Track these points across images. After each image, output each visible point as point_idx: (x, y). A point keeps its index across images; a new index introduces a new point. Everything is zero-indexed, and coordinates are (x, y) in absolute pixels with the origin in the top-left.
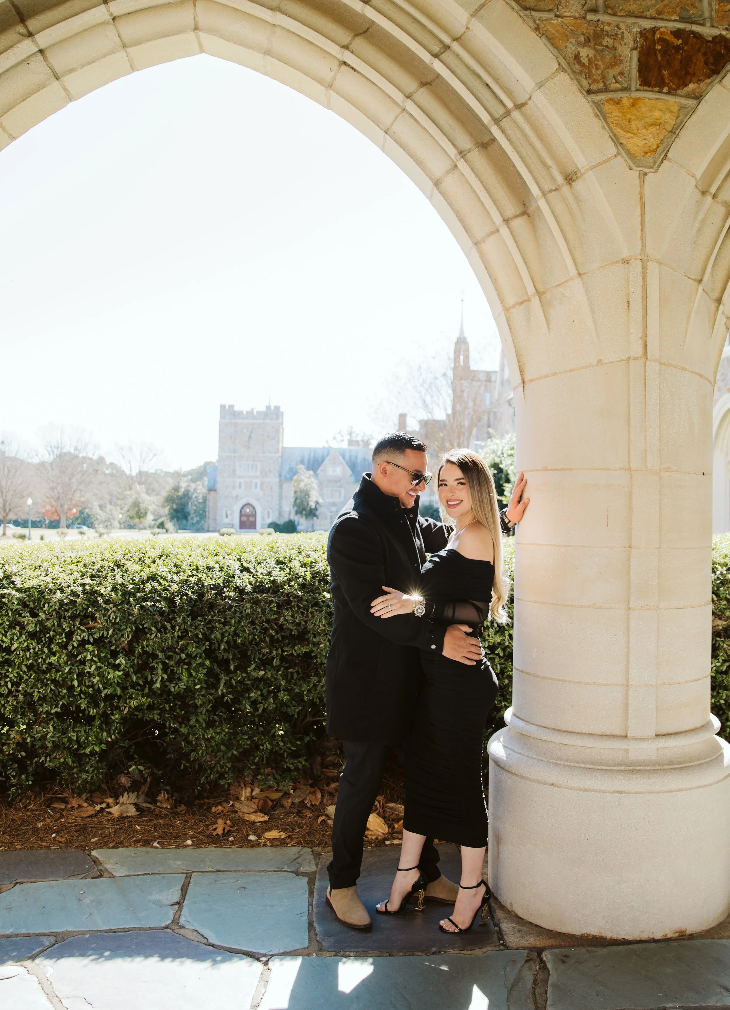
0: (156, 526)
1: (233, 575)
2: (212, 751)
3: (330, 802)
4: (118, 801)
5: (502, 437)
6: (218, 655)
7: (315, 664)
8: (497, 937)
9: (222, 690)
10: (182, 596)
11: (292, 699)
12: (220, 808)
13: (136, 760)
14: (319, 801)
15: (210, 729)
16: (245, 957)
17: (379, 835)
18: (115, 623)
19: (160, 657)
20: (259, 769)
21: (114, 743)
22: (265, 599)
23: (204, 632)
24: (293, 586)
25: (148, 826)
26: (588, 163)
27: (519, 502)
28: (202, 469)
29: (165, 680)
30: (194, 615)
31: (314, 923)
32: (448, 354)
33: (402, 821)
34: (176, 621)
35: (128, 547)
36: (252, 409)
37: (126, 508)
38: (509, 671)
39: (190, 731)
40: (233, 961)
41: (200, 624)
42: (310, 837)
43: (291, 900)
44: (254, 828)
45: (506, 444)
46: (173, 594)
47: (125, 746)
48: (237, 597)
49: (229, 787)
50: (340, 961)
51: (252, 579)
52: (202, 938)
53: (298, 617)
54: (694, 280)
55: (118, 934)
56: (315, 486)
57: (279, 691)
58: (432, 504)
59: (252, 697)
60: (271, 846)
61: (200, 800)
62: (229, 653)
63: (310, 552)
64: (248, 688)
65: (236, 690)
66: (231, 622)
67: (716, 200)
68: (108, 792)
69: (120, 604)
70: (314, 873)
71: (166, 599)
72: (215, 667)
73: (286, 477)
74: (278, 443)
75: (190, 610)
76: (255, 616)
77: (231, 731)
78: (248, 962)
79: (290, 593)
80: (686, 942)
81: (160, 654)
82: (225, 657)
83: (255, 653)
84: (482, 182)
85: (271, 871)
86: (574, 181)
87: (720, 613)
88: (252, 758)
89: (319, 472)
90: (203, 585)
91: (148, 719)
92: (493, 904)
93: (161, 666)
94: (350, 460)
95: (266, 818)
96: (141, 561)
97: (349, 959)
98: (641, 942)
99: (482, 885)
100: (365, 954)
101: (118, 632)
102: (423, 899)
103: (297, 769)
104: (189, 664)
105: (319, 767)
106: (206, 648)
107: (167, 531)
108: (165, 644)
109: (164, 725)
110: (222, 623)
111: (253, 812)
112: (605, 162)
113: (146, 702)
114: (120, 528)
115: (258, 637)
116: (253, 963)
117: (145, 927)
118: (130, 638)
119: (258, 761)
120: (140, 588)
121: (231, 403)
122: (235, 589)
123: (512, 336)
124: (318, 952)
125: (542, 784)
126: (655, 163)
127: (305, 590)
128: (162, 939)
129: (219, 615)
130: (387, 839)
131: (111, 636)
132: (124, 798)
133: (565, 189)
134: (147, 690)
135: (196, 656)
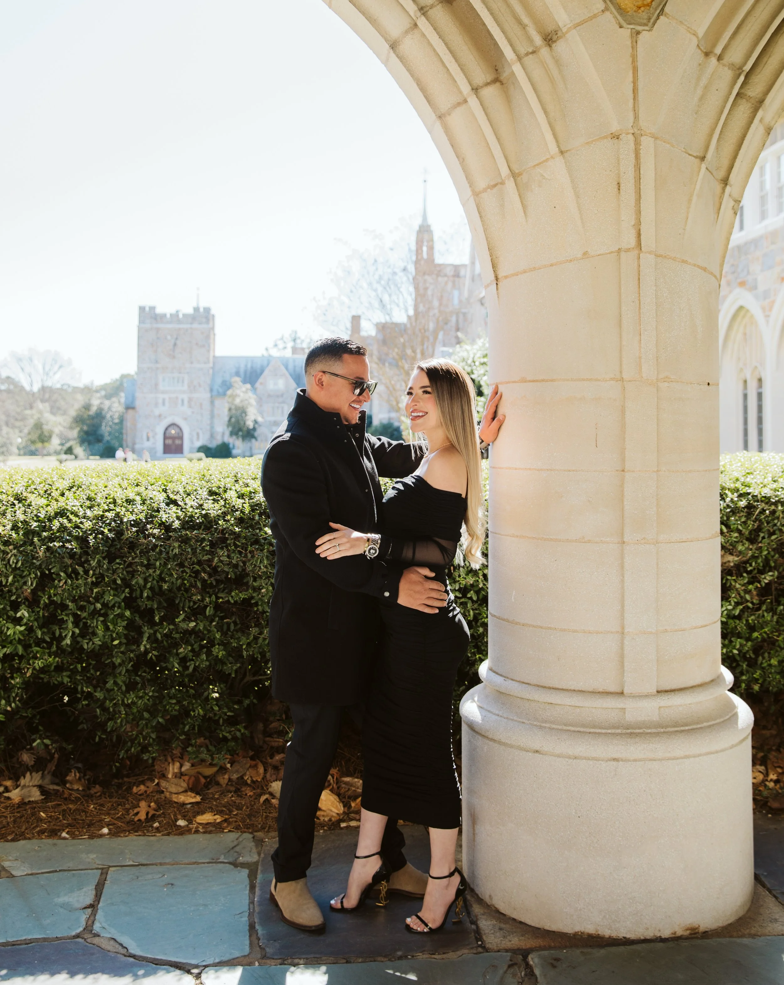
0: (63, 452)
1: (158, 508)
2: (133, 720)
3: (274, 777)
4: (18, 783)
5: (473, 342)
6: (140, 604)
7: (255, 612)
8: (474, 937)
9: (145, 646)
10: (96, 534)
11: (229, 654)
12: (142, 787)
13: (41, 733)
14: (261, 777)
15: (131, 693)
16: (172, 969)
17: (332, 816)
18: (16, 569)
19: (70, 608)
20: (189, 739)
21: (14, 712)
22: (196, 536)
23: (123, 576)
24: (228, 521)
25: (55, 812)
26: (571, 21)
27: (493, 419)
28: (118, 383)
29: (76, 635)
30: (111, 557)
31: (256, 925)
32: (408, 244)
33: (360, 799)
34: (90, 565)
35: (31, 477)
36: (177, 312)
37: (26, 431)
38: (483, 617)
39: (107, 696)
40: (159, 975)
41: (119, 568)
42: (250, 820)
43: (229, 897)
44: (183, 811)
45: (478, 351)
46: (85, 532)
47: (27, 716)
48: (163, 534)
49: (153, 762)
50: (286, 971)
51: (180, 513)
52: (120, 948)
53: (235, 558)
54: (696, 157)
55: (17, 947)
56: (253, 402)
57: (213, 645)
58: (392, 421)
59: (181, 653)
60: (204, 833)
61: (118, 779)
62: (153, 601)
63: (249, 481)
64: (176, 643)
65: (162, 645)
66: (155, 564)
67: (721, 62)
68: (6, 773)
69: (21, 546)
70: (256, 863)
71: (77, 538)
72: (137, 619)
73: (218, 392)
74: (209, 351)
75: (106, 551)
76: (183, 557)
77: (156, 694)
78: (177, 975)
79: (225, 528)
80: (699, 942)
81: (70, 604)
82: (149, 606)
83: (185, 601)
84: (446, 44)
85: (204, 863)
86: (555, 41)
87: (731, 547)
88: (181, 726)
89: (257, 385)
90: (122, 522)
91: (56, 682)
92: (469, 897)
93: (71, 619)
94: (295, 371)
95: (198, 799)
96: (47, 494)
97: (299, 968)
98: (645, 941)
99: (456, 874)
100: (317, 961)
101: (20, 579)
102: (386, 892)
103: (235, 738)
104: (105, 615)
105: (260, 736)
106: (125, 596)
107: (76, 457)
108: (76, 592)
109: (76, 689)
110: (145, 566)
111: (183, 792)
112: (591, 18)
113: (54, 662)
114: (19, 455)
115: (188, 581)
116: (183, 976)
117: (51, 937)
118: (34, 585)
119: (189, 730)
120: (46, 526)
121: (152, 304)
122: (160, 525)
123: (483, 225)
124: (260, 961)
125: (525, 750)
126: (649, 19)
127: (243, 525)
128: (71, 952)
129: (141, 556)
130: (343, 821)
131: (10, 584)
132: (27, 780)
133: (544, 52)
134: (54, 648)
135: (114, 606)
